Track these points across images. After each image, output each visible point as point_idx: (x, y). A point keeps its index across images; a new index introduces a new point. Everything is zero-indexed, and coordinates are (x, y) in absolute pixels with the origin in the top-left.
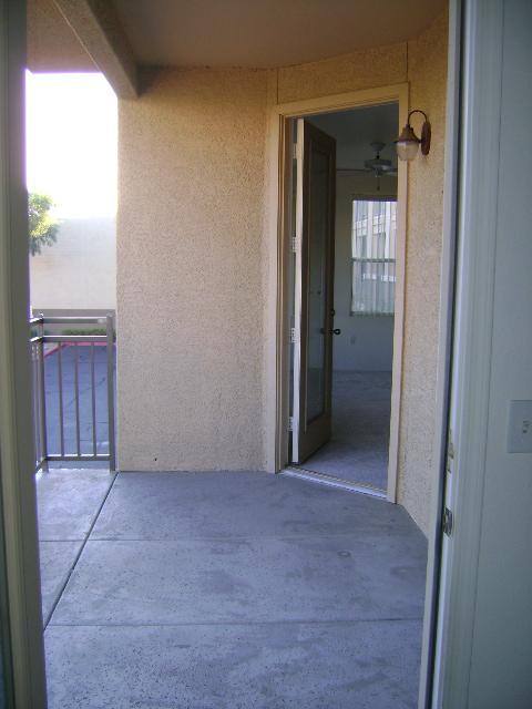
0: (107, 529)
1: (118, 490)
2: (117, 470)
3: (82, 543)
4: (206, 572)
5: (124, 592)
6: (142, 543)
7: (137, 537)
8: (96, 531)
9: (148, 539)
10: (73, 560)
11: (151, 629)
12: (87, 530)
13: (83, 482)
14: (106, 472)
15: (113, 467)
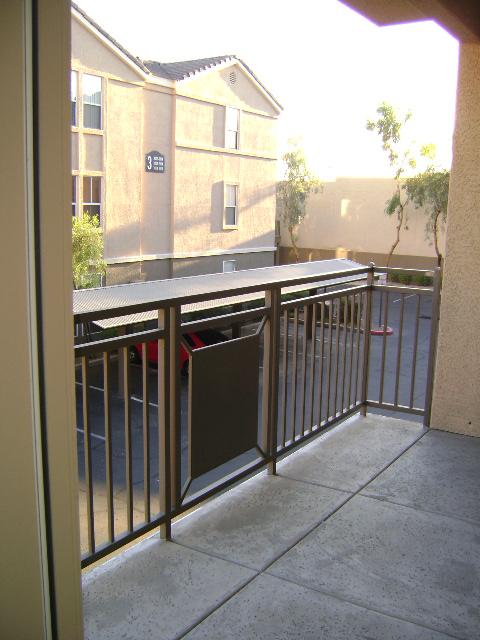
0: (383, 486)
1: (419, 448)
2: (431, 426)
3: (350, 495)
4: (453, 562)
5: (356, 559)
6: (406, 510)
7: (407, 502)
8: (372, 487)
9: (417, 507)
10: (332, 511)
11: (355, 610)
12: (363, 483)
13: (391, 431)
14: (419, 427)
15: (427, 423)
